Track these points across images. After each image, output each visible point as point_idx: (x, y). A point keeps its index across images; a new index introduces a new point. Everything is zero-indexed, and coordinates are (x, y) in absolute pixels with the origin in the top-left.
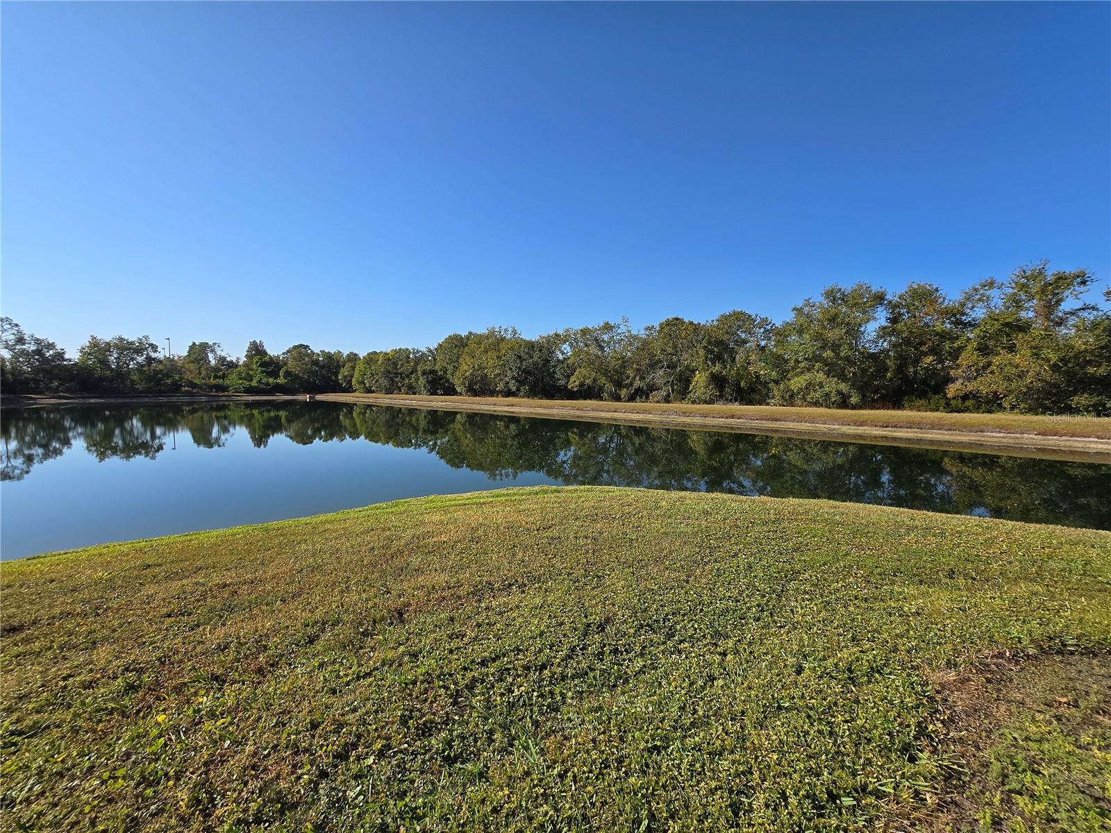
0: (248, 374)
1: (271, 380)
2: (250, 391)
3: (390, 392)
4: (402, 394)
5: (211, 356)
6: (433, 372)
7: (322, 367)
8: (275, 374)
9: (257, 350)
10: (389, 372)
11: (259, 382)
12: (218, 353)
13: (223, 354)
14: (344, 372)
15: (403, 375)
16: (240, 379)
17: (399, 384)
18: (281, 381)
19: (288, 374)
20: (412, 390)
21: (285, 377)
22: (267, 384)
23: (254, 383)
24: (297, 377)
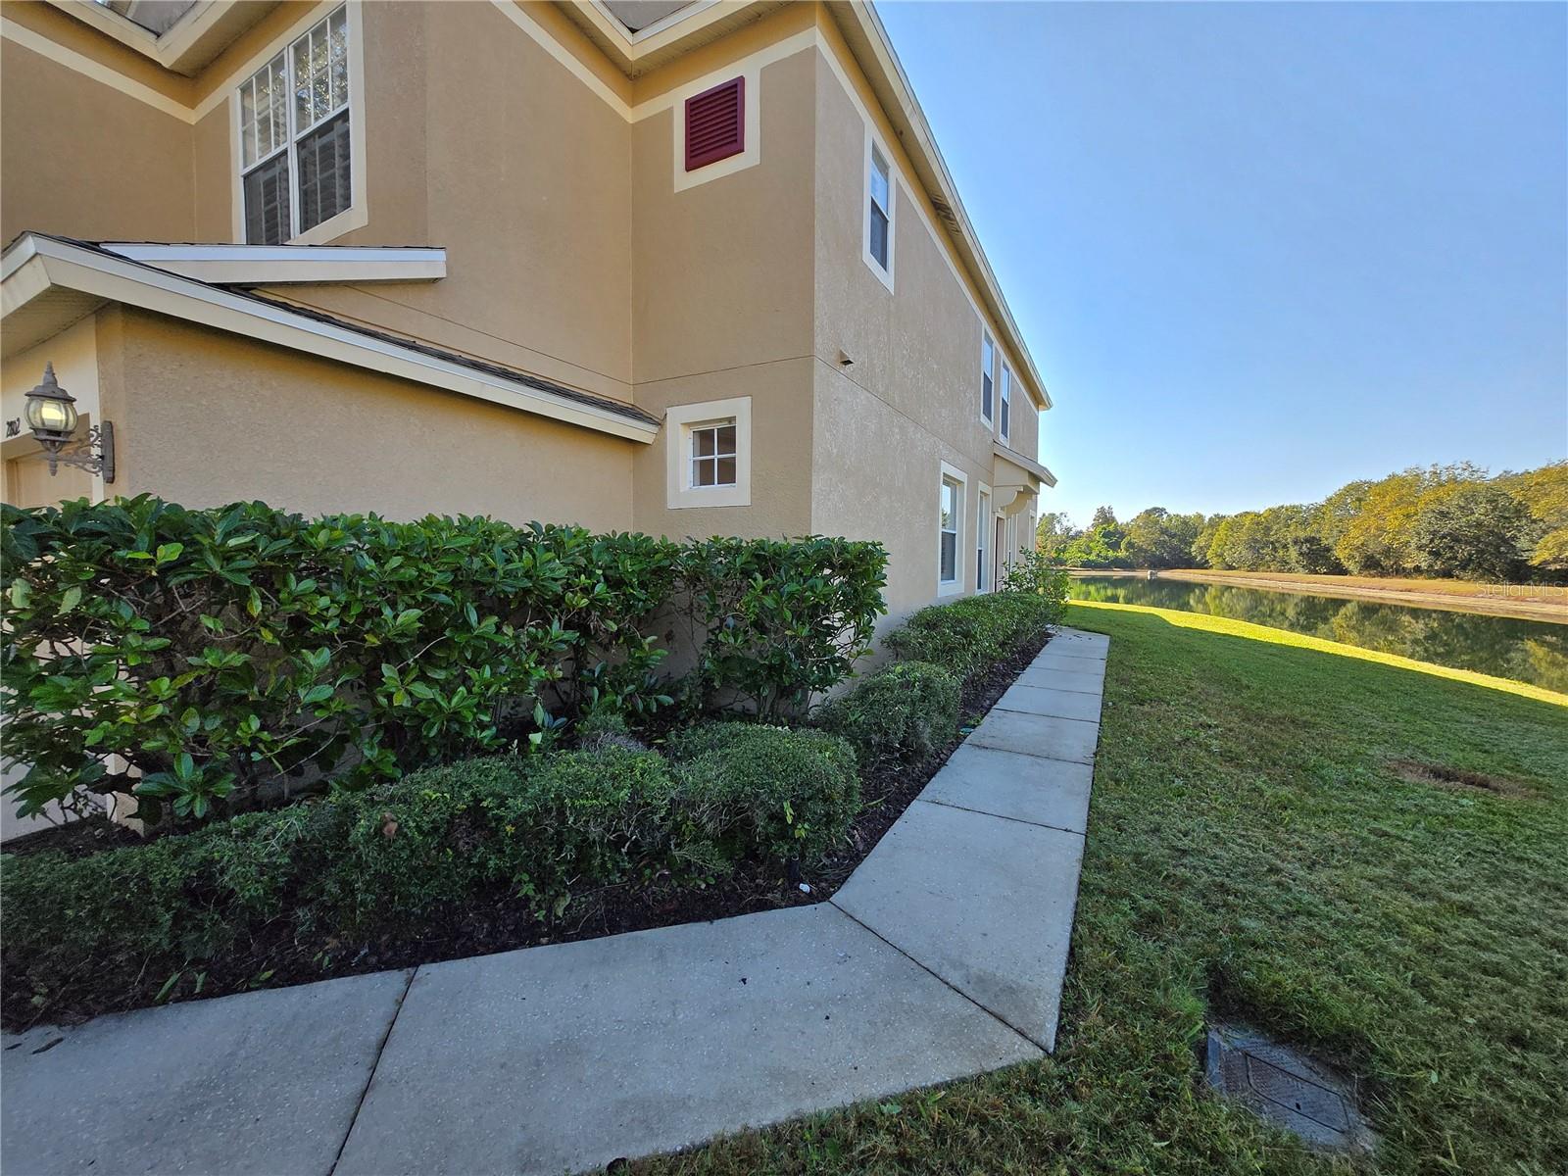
0: (1088, 546)
1: (1111, 553)
2: (1086, 565)
3: (1254, 568)
4: (1271, 571)
5: (1058, 526)
6: (1310, 540)
7: (1173, 536)
8: (1115, 546)
9: (1105, 517)
10: (1256, 541)
11: (1098, 555)
12: (1065, 523)
13: (1070, 525)
14: (1201, 541)
15: (1277, 545)
16: (1080, 551)
17: (1268, 558)
18: (1122, 554)
19: (1130, 545)
20: (1284, 566)
21: (1127, 551)
22: (1106, 558)
23: (1092, 557)
24: (1141, 549)
